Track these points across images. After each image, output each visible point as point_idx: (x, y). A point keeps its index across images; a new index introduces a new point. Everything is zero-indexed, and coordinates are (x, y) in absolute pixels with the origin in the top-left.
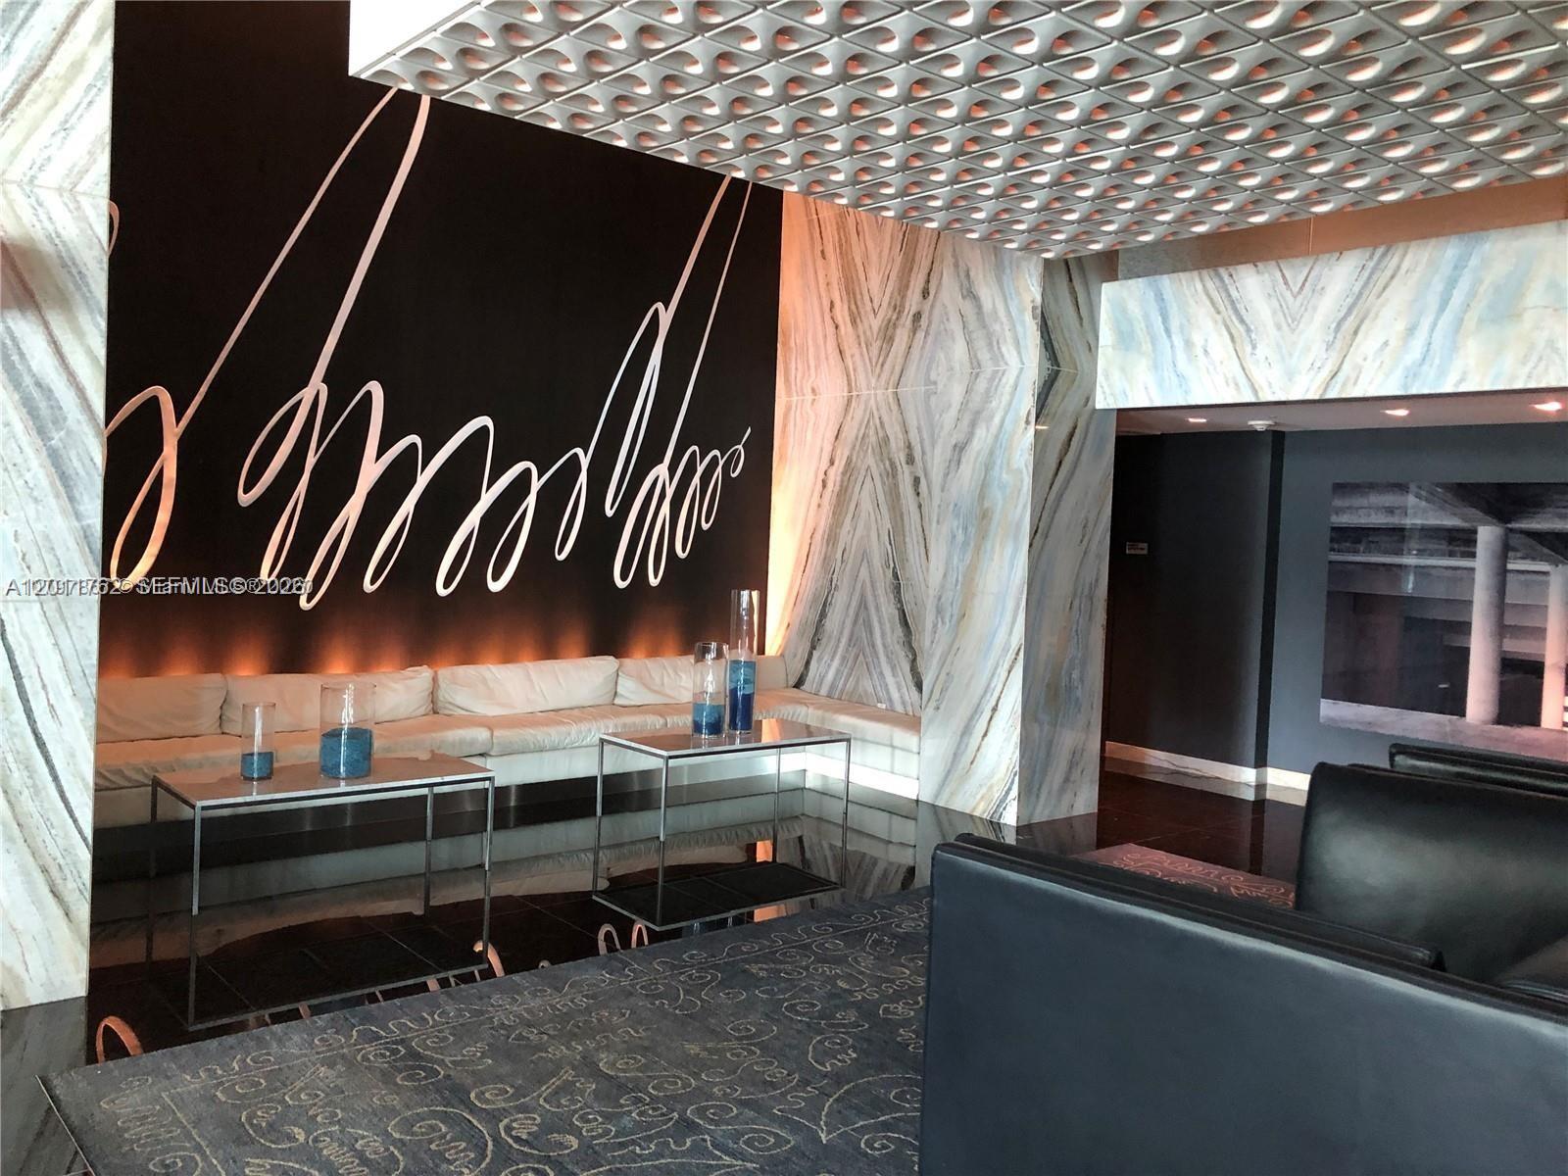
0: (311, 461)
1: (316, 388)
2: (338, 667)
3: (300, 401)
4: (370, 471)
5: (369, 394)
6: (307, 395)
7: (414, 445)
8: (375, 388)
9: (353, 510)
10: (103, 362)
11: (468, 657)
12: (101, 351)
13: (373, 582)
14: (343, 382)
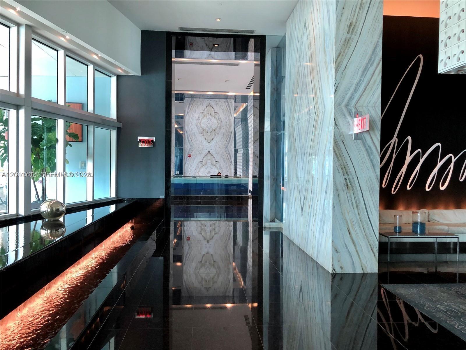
0: (394, 157)
1: (395, 139)
2: (401, 209)
3: (391, 143)
4: (408, 159)
5: (408, 140)
6: (393, 141)
7: (419, 152)
8: (409, 138)
9: (404, 169)
10: (380, 141)
11: (435, 208)
12: (380, 139)
13: (409, 187)
14: (402, 137)
